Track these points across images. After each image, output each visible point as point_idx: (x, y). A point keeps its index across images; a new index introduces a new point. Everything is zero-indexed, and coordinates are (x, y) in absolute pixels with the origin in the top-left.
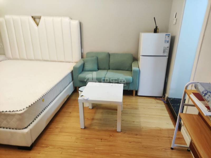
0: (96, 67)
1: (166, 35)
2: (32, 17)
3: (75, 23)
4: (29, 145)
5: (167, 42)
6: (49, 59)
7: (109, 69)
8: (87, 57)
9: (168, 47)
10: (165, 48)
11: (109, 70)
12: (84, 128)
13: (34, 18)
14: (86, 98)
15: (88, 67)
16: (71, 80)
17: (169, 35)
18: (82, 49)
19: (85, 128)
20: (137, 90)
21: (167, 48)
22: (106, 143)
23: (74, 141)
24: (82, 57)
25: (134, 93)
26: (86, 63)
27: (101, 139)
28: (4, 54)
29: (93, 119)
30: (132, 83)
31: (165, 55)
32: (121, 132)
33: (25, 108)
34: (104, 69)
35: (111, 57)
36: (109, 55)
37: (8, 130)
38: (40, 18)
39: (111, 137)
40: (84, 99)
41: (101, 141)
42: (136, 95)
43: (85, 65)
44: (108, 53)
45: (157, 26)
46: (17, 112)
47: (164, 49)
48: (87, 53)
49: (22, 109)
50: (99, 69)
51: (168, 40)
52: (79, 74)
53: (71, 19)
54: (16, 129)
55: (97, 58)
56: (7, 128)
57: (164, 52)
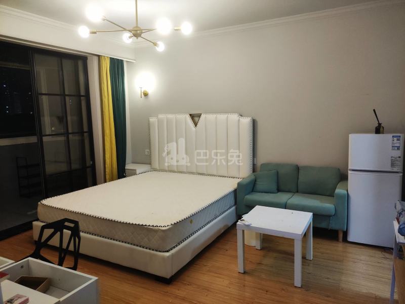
0: (274, 187)
1: (393, 137)
2: (190, 115)
3: (246, 121)
4: (168, 276)
5: (396, 148)
6: (206, 173)
7: (297, 192)
8: (261, 171)
9: (400, 157)
10: (393, 158)
11: (297, 194)
12: (243, 272)
13: (192, 116)
14: (247, 223)
15: (260, 185)
16: (234, 204)
17: (400, 136)
18: (255, 159)
19: (245, 273)
20: (345, 230)
21: (398, 159)
22: (273, 297)
23: (226, 285)
24: (254, 170)
25: (341, 235)
26: (258, 180)
27: (267, 291)
28: (150, 164)
29: (260, 264)
30: (334, 215)
31: (395, 170)
32: (301, 287)
33: (170, 224)
34: (289, 191)
35: (301, 172)
36: (297, 168)
37: (148, 250)
38: (199, 116)
39: (283, 292)
40: (245, 225)
41: (265, 292)
42: (345, 239)
43: (257, 183)
44: (297, 165)
45: (380, 122)
46: (160, 228)
47: (392, 160)
48: (262, 165)
49: (166, 226)
50: (279, 190)
51: (398, 145)
52: (246, 195)
53: (241, 116)
54: (157, 251)
55: (278, 173)
56: (146, 248)
57: (393, 165)
